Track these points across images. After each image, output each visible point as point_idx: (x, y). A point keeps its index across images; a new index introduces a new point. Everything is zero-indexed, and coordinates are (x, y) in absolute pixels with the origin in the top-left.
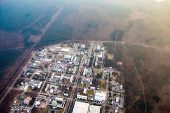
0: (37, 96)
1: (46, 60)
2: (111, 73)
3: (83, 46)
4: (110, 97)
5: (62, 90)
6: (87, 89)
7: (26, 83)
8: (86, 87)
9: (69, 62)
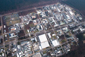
0: (38, 19)
1: (58, 10)
2: (74, 41)
3: (81, 19)
4: (58, 48)
5: (47, 26)
6: (56, 35)
7: (41, 11)
8: (56, 34)
9: (65, 18)
